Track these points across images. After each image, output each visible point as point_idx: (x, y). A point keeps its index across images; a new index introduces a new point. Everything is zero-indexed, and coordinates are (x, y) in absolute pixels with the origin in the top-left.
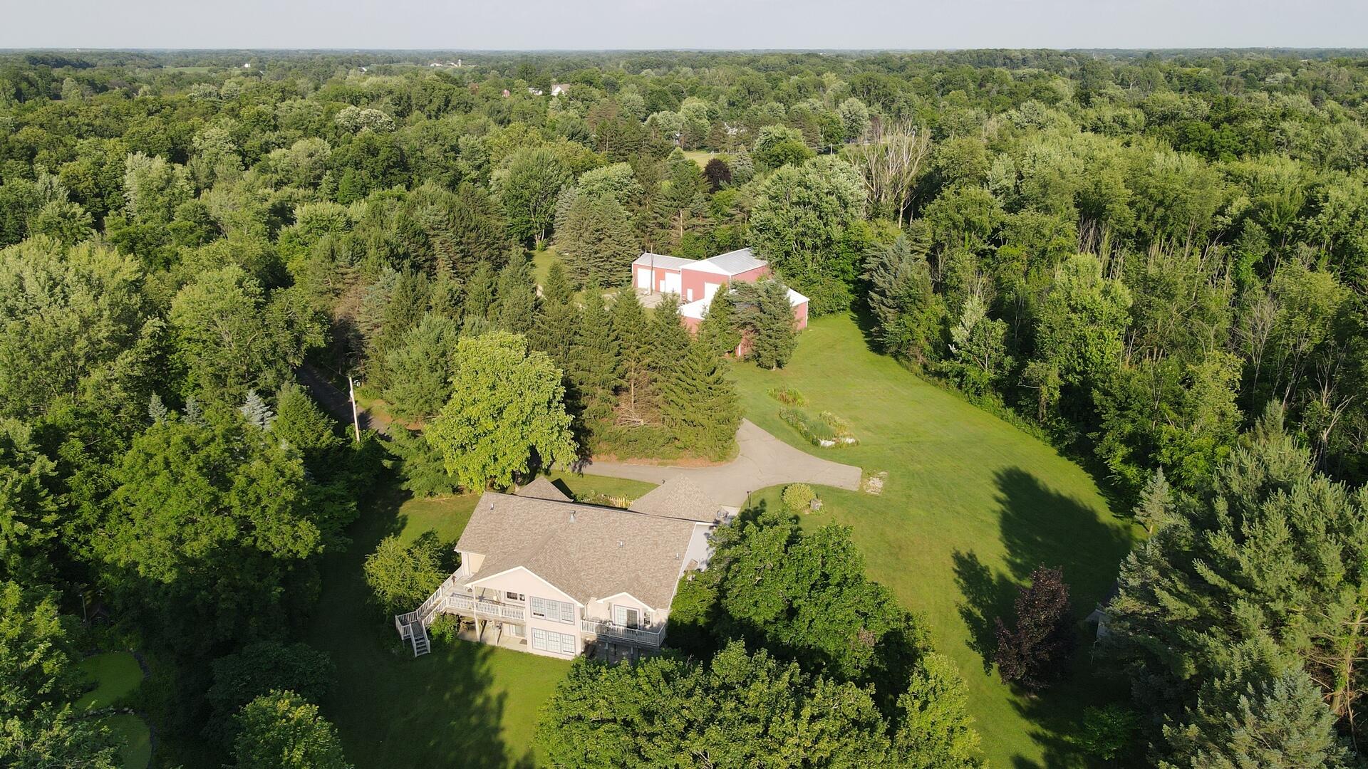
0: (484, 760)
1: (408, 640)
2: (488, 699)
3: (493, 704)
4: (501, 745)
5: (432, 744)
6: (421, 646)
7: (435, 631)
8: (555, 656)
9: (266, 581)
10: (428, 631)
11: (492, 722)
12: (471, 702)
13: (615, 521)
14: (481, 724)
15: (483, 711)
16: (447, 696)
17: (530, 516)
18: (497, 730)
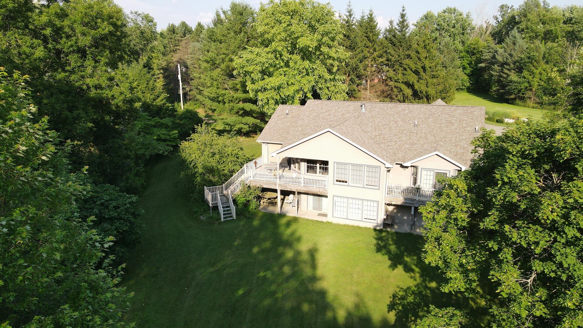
0: (306, 307)
1: (216, 208)
2: (298, 253)
3: (305, 257)
4: (322, 294)
5: (241, 292)
6: (228, 212)
7: (241, 200)
8: (356, 224)
9: (76, 113)
10: (235, 201)
11: (307, 271)
12: (282, 255)
13: (404, 110)
14: (295, 274)
15: (294, 263)
16: (255, 250)
17: (324, 111)
18: (314, 279)
